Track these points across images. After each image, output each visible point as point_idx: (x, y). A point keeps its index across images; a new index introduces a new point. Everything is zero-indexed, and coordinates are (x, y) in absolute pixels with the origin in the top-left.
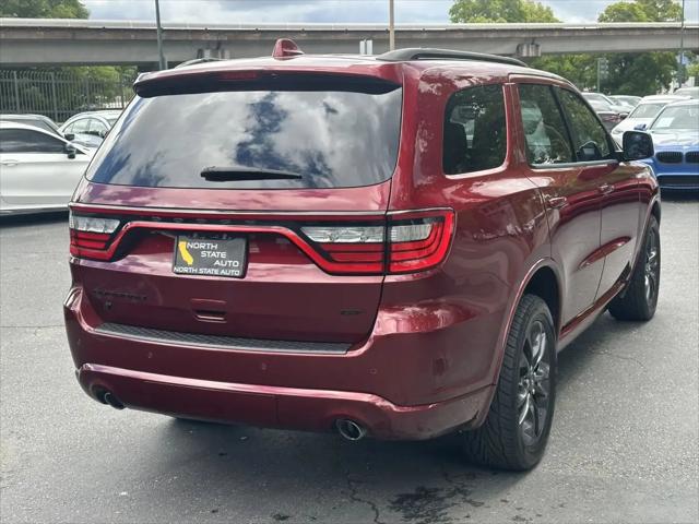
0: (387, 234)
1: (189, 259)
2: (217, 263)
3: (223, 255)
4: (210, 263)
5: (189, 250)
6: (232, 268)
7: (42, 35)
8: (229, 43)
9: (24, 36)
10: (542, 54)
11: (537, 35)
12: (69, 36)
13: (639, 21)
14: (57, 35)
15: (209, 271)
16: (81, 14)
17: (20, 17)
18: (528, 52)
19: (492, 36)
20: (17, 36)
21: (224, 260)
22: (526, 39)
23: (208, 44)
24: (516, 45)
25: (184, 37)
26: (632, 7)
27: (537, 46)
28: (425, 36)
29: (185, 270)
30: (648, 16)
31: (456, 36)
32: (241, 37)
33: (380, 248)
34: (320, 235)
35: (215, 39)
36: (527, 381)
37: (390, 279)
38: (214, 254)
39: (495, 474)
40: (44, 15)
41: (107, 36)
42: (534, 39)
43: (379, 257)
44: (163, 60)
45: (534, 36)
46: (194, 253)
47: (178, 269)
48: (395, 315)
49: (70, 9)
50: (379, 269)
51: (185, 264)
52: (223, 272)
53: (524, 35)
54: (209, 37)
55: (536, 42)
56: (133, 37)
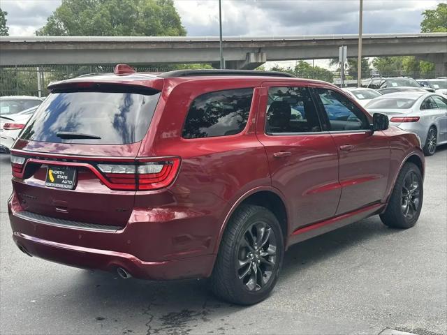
0: (137, 170)
1: (52, 179)
2: (63, 181)
3: (66, 178)
4: (60, 181)
5: (53, 174)
6: (69, 184)
7: (154, 46)
8: (266, 49)
9: (144, 47)
12: (170, 46)
14: (163, 46)
15: (60, 186)
16: (182, 33)
17: (147, 36)
20: (139, 47)
21: (66, 180)
23: (253, 49)
25: (238, 46)
28: (397, 41)
29: (51, 184)
32: (273, 45)
33: (133, 177)
34: (106, 169)
35: (258, 46)
36: (252, 255)
37: (138, 193)
38: (62, 177)
39: (231, 306)
40: (160, 34)
41: (192, 46)
43: (134, 181)
44: (223, 60)
46: (55, 176)
47: (47, 184)
48: (148, 213)
49: (176, 31)
50: (134, 188)
51: (50, 181)
52: (65, 186)
54: (254, 45)
56: (207, 46)
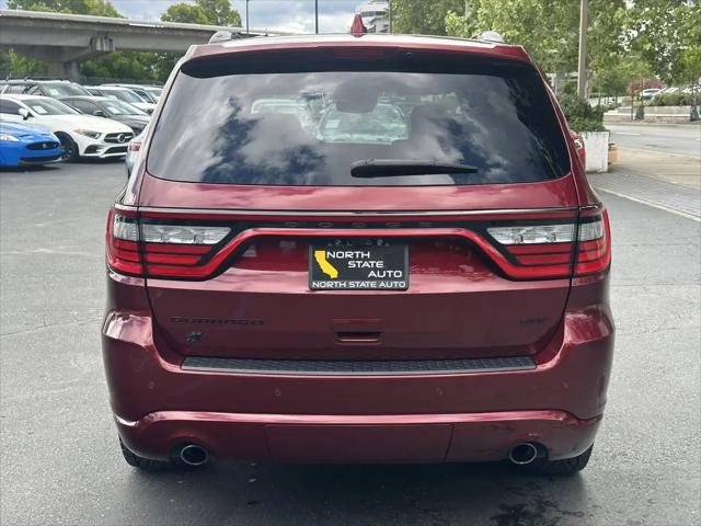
0: (577, 233)
1: (332, 272)
2: (372, 274)
3: (379, 264)
4: (361, 274)
5: (330, 260)
6: (393, 279)
10: (117, 49)
11: (110, 30)
13: (202, 23)
15: (363, 284)
18: (102, 45)
19: (64, 26)
21: (381, 271)
22: (99, 32)
24: (89, 39)
26: (195, 10)
27: (111, 41)
29: (329, 284)
30: (210, 19)
31: (25, 24)
33: (569, 248)
38: (366, 264)
42: (107, 33)
43: (566, 258)
45: (106, 30)
46: (338, 264)
47: (318, 285)
51: (327, 278)
52: (382, 284)
53: (97, 29)
55: (110, 37)
